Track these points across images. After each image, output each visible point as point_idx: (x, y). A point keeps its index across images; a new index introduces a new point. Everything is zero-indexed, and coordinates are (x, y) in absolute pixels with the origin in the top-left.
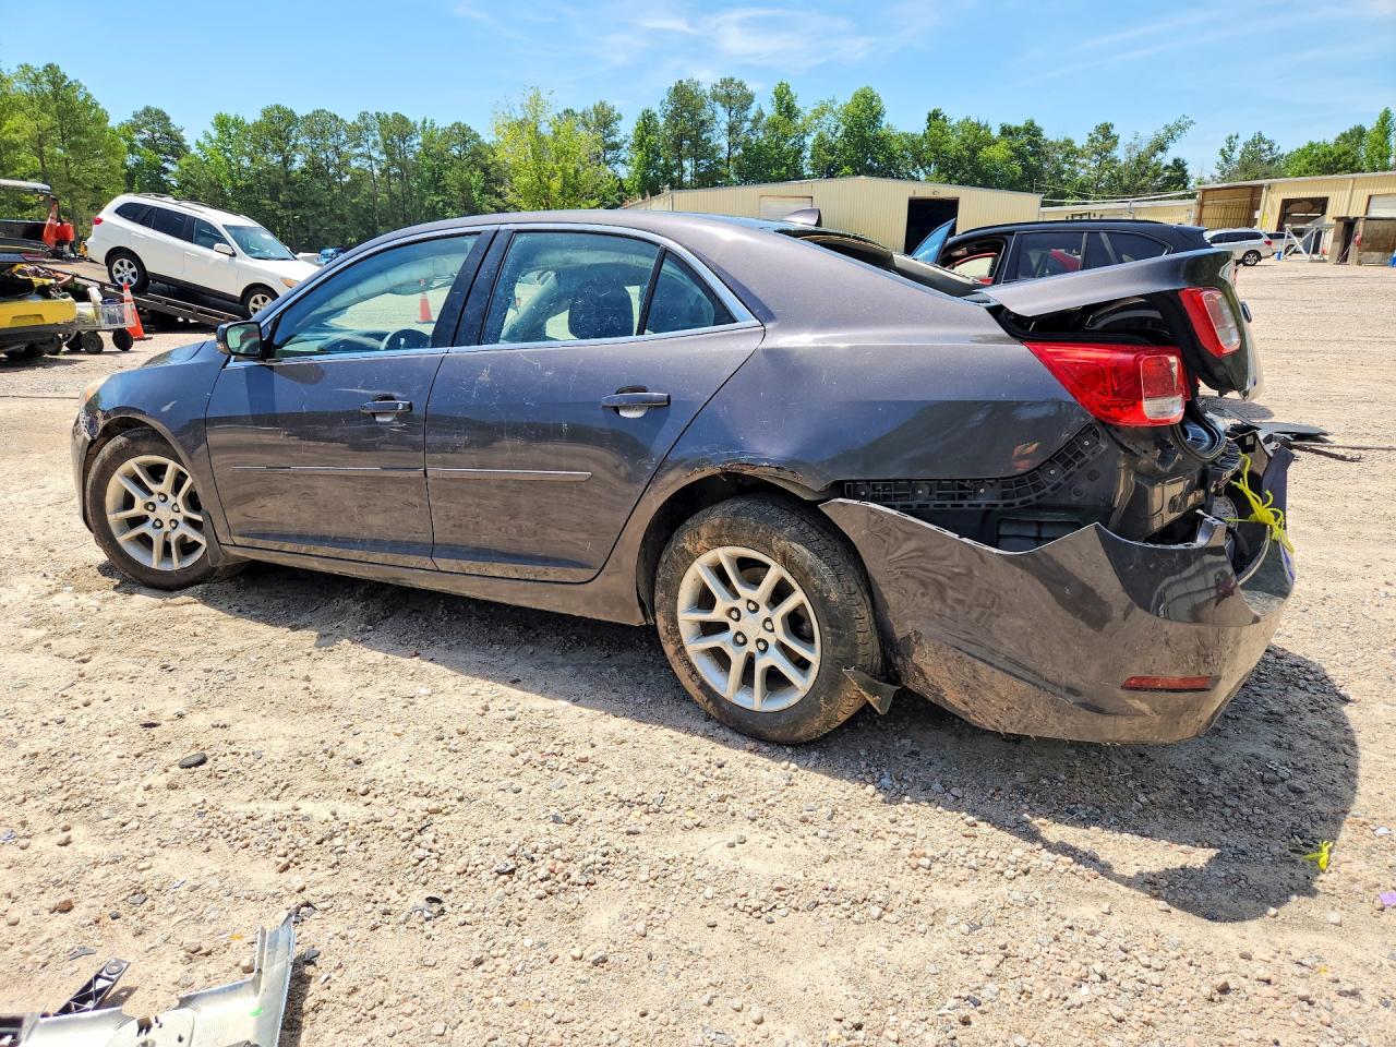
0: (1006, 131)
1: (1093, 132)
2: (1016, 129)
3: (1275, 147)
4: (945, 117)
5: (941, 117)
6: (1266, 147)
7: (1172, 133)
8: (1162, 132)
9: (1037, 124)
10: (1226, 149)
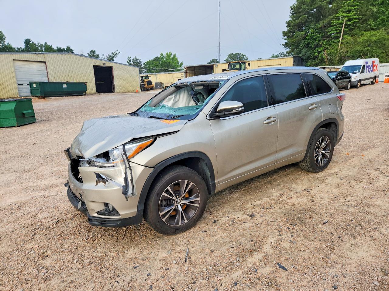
0: (60, 51)
1: (89, 53)
2: (64, 49)
3: (141, 61)
4: (33, 42)
5: (31, 42)
6: (138, 61)
7: (115, 55)
8: (111, 54)
9: (71, 48)
10: (128, 61)
